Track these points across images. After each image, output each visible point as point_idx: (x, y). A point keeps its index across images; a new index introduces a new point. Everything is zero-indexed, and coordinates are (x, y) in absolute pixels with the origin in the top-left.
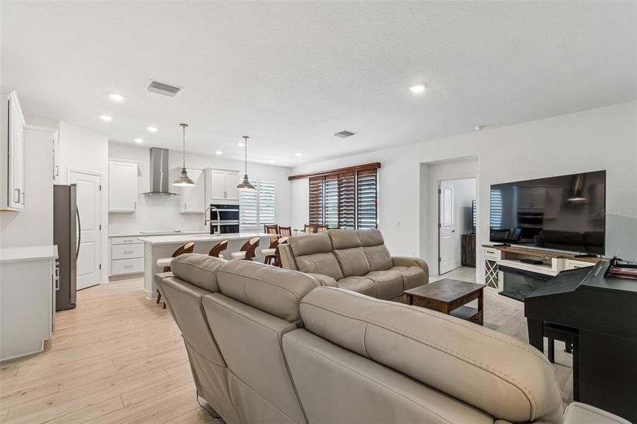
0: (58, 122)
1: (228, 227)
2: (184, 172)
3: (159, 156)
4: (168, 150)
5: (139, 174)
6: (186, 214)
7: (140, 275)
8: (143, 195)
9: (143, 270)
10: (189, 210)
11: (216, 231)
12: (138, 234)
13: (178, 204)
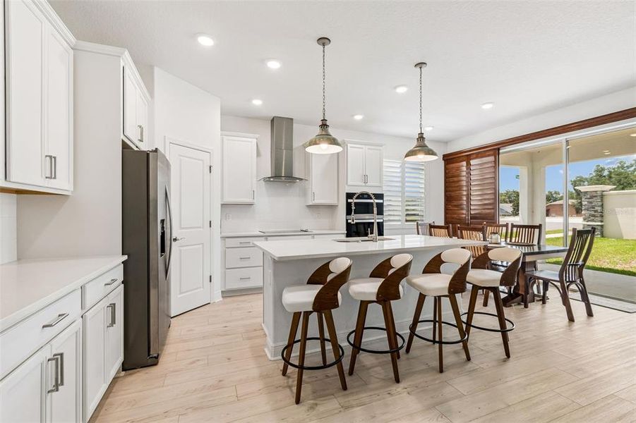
0: (152, 67)
1: (362, 227)
2: (324, 125)
3: (281, 127)
4: (292, 119)
5: (258, 154)
6: (314, 207)
7: (257, 290)
8: (262, 181)
9: (260, 284)
10: (318, 201)
11: (372, 233)
12: (257, 233)
13: (304, 193)
